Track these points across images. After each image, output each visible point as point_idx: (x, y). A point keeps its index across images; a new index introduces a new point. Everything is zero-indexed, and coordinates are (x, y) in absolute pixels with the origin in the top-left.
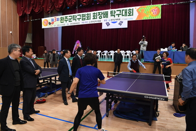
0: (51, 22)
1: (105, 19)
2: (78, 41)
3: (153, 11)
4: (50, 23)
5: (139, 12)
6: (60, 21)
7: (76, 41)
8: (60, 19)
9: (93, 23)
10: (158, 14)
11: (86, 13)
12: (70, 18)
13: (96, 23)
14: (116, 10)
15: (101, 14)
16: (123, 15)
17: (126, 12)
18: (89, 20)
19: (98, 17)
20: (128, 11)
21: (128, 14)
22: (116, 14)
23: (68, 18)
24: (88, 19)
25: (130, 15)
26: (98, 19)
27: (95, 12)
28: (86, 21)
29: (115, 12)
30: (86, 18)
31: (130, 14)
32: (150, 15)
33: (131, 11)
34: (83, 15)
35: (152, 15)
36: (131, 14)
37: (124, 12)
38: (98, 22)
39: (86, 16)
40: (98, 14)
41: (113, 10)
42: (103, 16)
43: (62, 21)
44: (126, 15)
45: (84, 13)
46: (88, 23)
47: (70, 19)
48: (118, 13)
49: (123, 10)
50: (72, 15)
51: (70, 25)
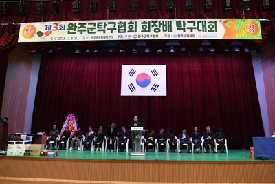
0: (44, 31)
1: (167, 33)
2: (71, 116)
3: (249, 27)
4: (40, 34)
5: (226, 28)
6: (66, 31)
7: (67, 116)
8: (67, 27)
9: (141, 38)
10: (256, 33)
11: (128, 21)
12: (92, 26)
13: (147, 38)
14: (186, 20)
15: (157, 24)
16: (199, 30)
17: (204, 26)
18: (134, 33)
19: (152, 29)
20: (207, 25)
21: (208, 29)
22: (186, 26)
23: (87, 26)
24: (131, 31)
25: (211, 31)
26: (152, 32)
27: (147, 21)
28: (127, 34)
29: (184, 24)
30: (128, 29)
31: (211, 29)
32: (245, 33)
33: (214, 24)
34: (120, 23)
35: (249, 33)
36: (214, 29)
37: (200, 24)
38: (152, 38)
39: (127, 25)
40: (152, 24)
41: (182, 20)
42: (161, 28)
43: (71, 31)
44: (204, 30)
45: (123, 21)
46: (132, 38)
47: (92, 29)
48: (191, 25)
49: (198, 22)
50: (96, 22)
51: (90, 39)
